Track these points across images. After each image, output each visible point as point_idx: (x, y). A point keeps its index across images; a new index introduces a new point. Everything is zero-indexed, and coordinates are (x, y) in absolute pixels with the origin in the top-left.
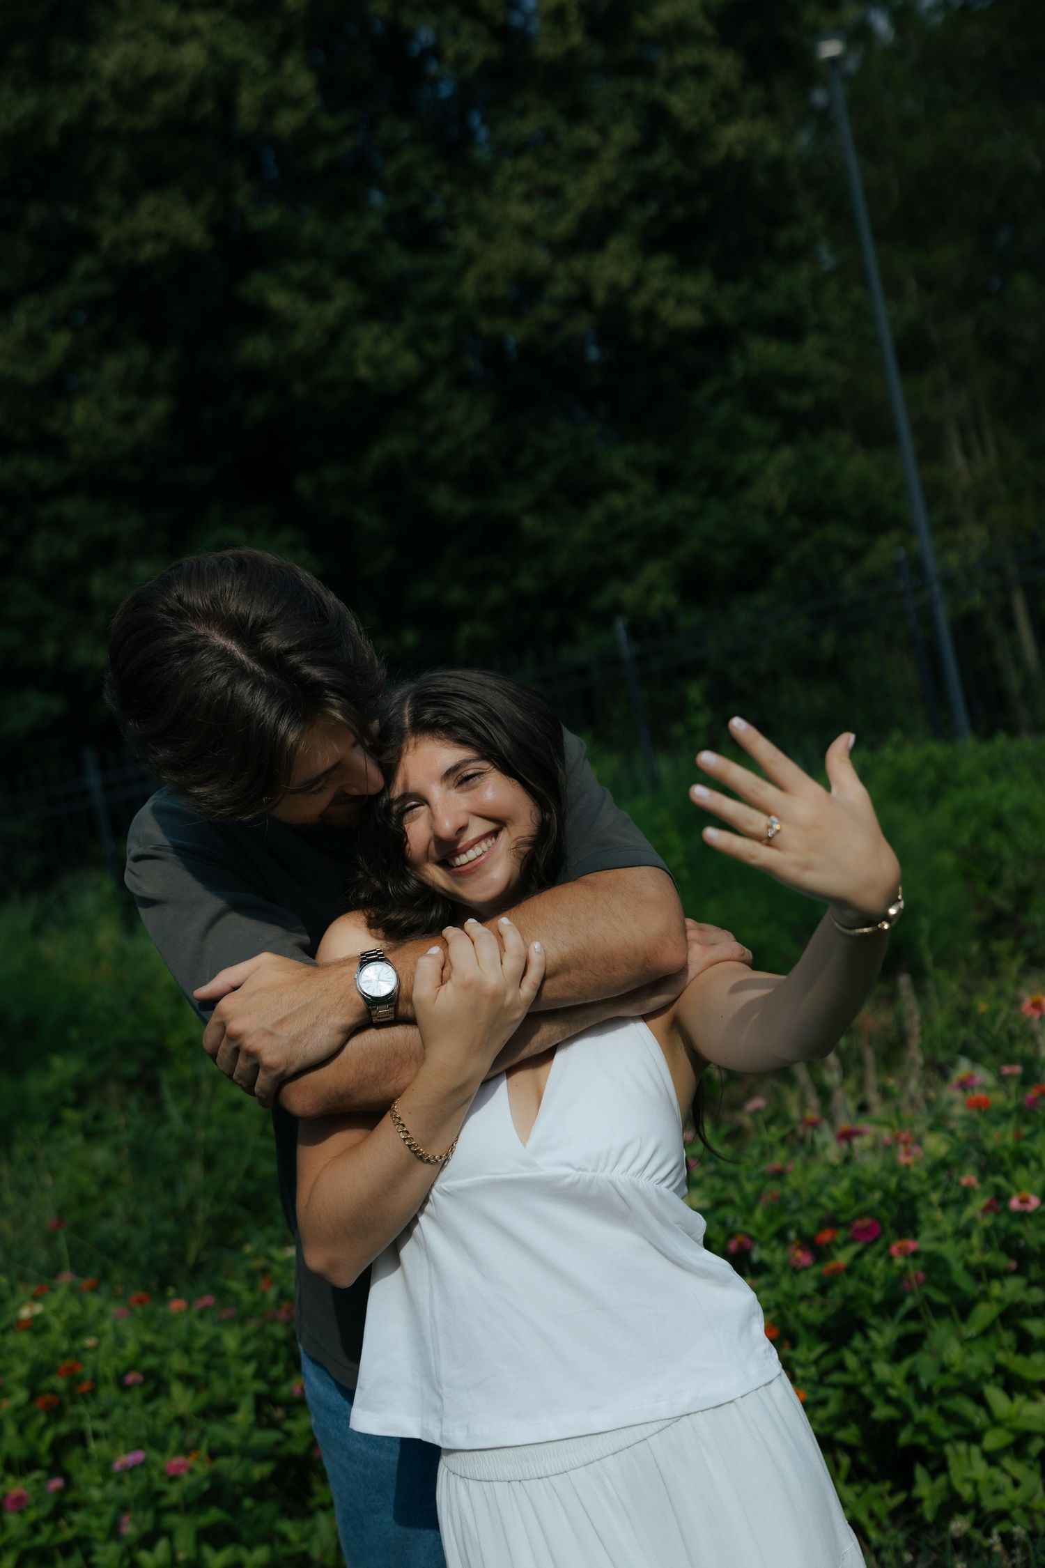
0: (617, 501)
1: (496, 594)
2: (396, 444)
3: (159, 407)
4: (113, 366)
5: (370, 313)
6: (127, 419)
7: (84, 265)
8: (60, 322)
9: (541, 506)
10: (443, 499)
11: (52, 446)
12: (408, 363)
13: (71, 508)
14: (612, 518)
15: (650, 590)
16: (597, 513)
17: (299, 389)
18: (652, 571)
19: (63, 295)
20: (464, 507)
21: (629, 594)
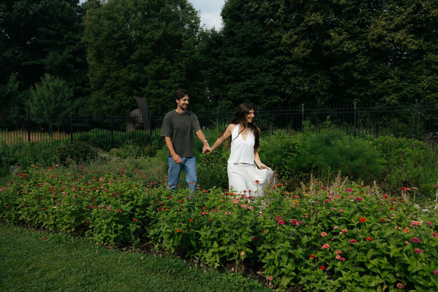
0: (390, 81)
1: (362, 94)
2: (349, 63)
3: (309, 51)
4: (303, 42)
5: (350, 39)
6: (303, 52)
7: (303, 24)
8: (295, 34)
9: (375, 79)
10: (356, 75)
11: (290, 55)
12: (355, 49)
13: (290, 66)
14: (388, 84)
15: (392, 99)
16: (386, 82)
17: (333, 51)
18: (393, 96)
19: (298, 29)
20: (359, 77)
21: (388, 99)
